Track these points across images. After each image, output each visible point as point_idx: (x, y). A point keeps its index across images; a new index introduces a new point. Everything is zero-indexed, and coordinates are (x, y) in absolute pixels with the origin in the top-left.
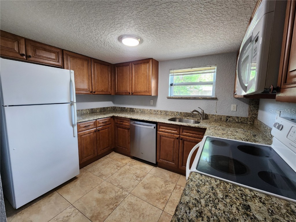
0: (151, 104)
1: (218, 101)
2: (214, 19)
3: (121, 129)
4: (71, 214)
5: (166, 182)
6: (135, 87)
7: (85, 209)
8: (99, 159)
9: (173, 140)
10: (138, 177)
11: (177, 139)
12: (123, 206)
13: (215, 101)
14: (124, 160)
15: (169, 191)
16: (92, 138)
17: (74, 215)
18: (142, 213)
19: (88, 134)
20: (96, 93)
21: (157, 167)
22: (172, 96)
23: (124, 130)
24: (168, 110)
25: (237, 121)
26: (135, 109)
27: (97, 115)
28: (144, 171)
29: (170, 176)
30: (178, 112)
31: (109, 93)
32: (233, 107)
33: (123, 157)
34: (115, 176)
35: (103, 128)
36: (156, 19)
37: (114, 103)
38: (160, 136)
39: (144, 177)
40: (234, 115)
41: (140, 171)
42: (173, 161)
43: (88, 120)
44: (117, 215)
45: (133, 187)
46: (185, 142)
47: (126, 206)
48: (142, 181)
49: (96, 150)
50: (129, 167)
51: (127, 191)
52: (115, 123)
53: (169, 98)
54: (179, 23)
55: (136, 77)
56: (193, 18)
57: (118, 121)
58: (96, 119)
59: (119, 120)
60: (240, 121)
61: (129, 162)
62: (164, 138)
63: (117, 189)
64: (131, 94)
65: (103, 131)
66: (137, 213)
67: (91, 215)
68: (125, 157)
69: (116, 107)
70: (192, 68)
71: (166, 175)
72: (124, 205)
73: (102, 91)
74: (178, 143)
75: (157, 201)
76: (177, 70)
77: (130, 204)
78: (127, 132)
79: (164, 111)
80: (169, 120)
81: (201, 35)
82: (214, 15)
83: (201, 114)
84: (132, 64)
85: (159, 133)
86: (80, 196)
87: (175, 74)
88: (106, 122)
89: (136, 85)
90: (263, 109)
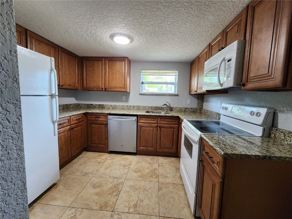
0: (123, 100)
1: (179, 97)
2: (191, 39)
3: (96, 126)
4: (74, 214)
5: (150, 164)
6: (109, 83)
7: (87, 205)
8: (71, 161)
9: (152, 128)
10: (124, 166)
11: (156, 127)
12: (125, 190)
13: (177, 97)
14: (101, 156)
15: (156, 169)
16: (66, 137)
17: (78, 214)
18: (144, 189)
19: (63, 132)
20: (63, 87)
21: (137, 155)
22: (142, 93)
23: (100, 125)
24: (141, 105)
25: (191, 111)
26: (105, 105)
27: (71, 111)
28: (127, 160)
29: (151, 159)
30: (149, 107)
31: (76, 88)
32: (189, 101)
33: (99, 154)
34: (102, 170)
35: (77, 125)
36: (157, 29)
37: (77, 99)
38: (141, 127)
39: (130, 164)
40: (189, 107)
41: (124, 161)
42: (152, 147)
43: (63, 116)
44: (124, 198)
45: (125, 174)
46: (162, 129)
47: (128, 189)
48: (130, 168)
49: (70, 151)
50: (111, 161)
51: (121, 179)
52: (88, 120)
53: (141, 94)
54: (170, 36)
55: (110, 73)
56: (180, 35)
57: (92, 118)
58: (70, 116)
59: (93, 116)
60: (193, 111)
61: (109, 156)
62: (144, 128)
63: (111, 180)
64: (104, 90)
65: (76, 129)
66: (140, 190)
67: (99, 207)
68: (101, 154)
69: (79, 104)
70: (160, 70)
71: (147, 159)
72: (126, 188)
73: (70, 85)
74: (156, 130)
75: (151, 178)
76: (147, 71)
77: (131, 187)
78: (104, 128)
79: (137, 106)
80: (146, 112)
81: (177, 47)
82: (193, 37)
83: (169, 107)
84: (106, 60)
85: (139, 125)
86: (74, 197)
87: (146, 74)
88: (79, 119)
89: (110, 81)
90: (207, 102)
